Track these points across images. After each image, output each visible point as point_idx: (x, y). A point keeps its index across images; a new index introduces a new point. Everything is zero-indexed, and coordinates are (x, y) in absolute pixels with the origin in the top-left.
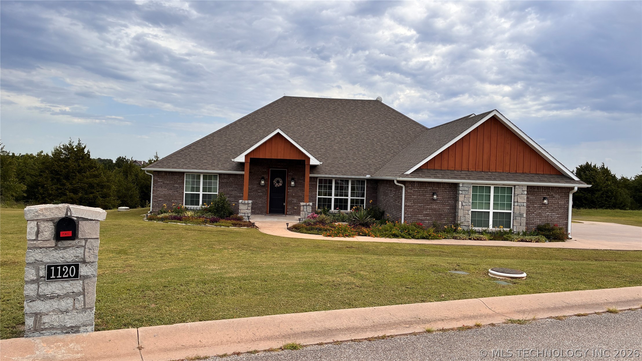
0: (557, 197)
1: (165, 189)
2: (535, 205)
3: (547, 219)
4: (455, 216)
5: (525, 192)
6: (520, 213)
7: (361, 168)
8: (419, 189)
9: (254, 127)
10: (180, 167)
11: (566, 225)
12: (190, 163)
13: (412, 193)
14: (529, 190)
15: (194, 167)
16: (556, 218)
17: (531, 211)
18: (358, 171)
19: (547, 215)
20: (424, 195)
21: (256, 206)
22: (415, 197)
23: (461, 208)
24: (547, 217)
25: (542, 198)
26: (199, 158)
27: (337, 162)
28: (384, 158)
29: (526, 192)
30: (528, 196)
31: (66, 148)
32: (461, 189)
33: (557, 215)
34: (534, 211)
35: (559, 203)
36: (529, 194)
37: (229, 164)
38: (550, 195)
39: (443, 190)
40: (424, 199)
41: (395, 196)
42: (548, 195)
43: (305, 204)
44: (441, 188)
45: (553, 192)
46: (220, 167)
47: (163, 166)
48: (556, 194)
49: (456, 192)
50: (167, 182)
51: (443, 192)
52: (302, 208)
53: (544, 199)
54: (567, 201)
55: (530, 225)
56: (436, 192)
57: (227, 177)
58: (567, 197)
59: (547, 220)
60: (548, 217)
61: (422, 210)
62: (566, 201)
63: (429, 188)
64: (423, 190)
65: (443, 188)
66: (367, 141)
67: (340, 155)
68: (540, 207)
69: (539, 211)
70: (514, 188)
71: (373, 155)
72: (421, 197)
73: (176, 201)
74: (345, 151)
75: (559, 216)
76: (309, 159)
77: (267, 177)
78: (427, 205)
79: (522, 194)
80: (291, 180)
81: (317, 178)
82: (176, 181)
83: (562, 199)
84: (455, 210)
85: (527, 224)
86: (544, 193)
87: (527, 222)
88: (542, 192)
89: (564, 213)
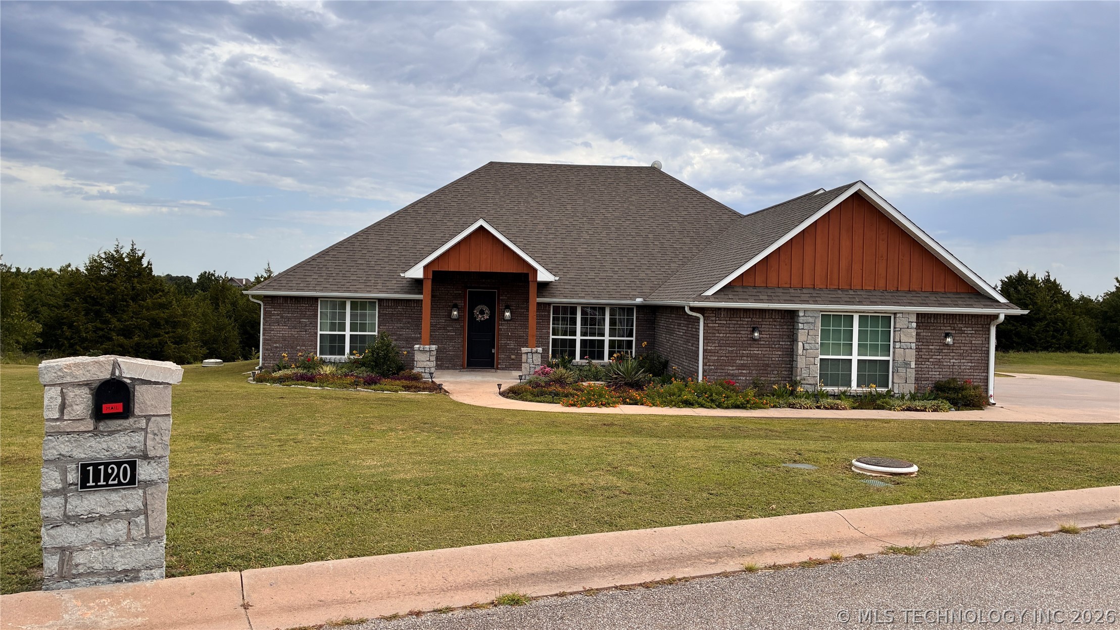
0: (969, 332)
1: (285, 327)
2: (931, 347)
3: (951, 370)
4: (792, 368)
5: (912, 324)
6: (905, 360)
7: (627, 285)
8: (728, 322)
9: (438, 217)
10: (310, 288)
11: (986, 381)
12: (328, 280)
13: (716, 328)
14: (920, 321)
15: (335, 287)
16: (968, 369)
17: (923, 357)
18: (622, 291)
19: (952, 364)
20: (737, 332)
21: (444, 355)
22: (721, 335)
23: (801, 354)
24: (951, 367)
25: (943, 335)
26: (344, 272)
27: (584, 277)
28: (666, 268)
29: (914, 325)
30: (919, 331)
31: (110, 258)
32: (801, 320)
33: (970, 364)
34: (928, 357)
35: (973, 342)
36: (921, 328)
37: (395, 282)
38: (957, 329)
39: (771, 323)
40: (738, 339)
41: (686, 334)
42: (952, 328)
43: (529, 350)
44: (766, 319)
45: (962, 323)
46: (381, 287)
47: (281, 288)
48: (967, 328)
49: (794, 326)
50: (289, 315)
51: (771, 326)
52: (524, 357)
53: (947, 335)
54: (987, 339)
55: (923, 382)
56: (758, 326)
57: (393, 305)
58: (987, 333)
59: (951, 373)
60: (954, 367)
61: (734, 358)
62: (984, 339)
63: (746, 320)
64: (736, 322)
65: (769, 319)
66: (636, 239)
67: (589, 264)
68: (940, 351)
69: (938, 357)
70: (895, 318)
71: (647, 263)
72: (733, 335)
73: (304, 348)
74: (598, 257)
75: (973, 364)
76: (535, 271)
77: (463, 304)
78: (742, 349)
79: (908, 328)
80: (505, 309)
81: (549, 304)
82: (304, 313)
83: (978, 336)
84: (792, 357)
85: (916, 379)
86: (945, 325)
87: (917, 376)
88: (943, 325)
89: (982, 360)
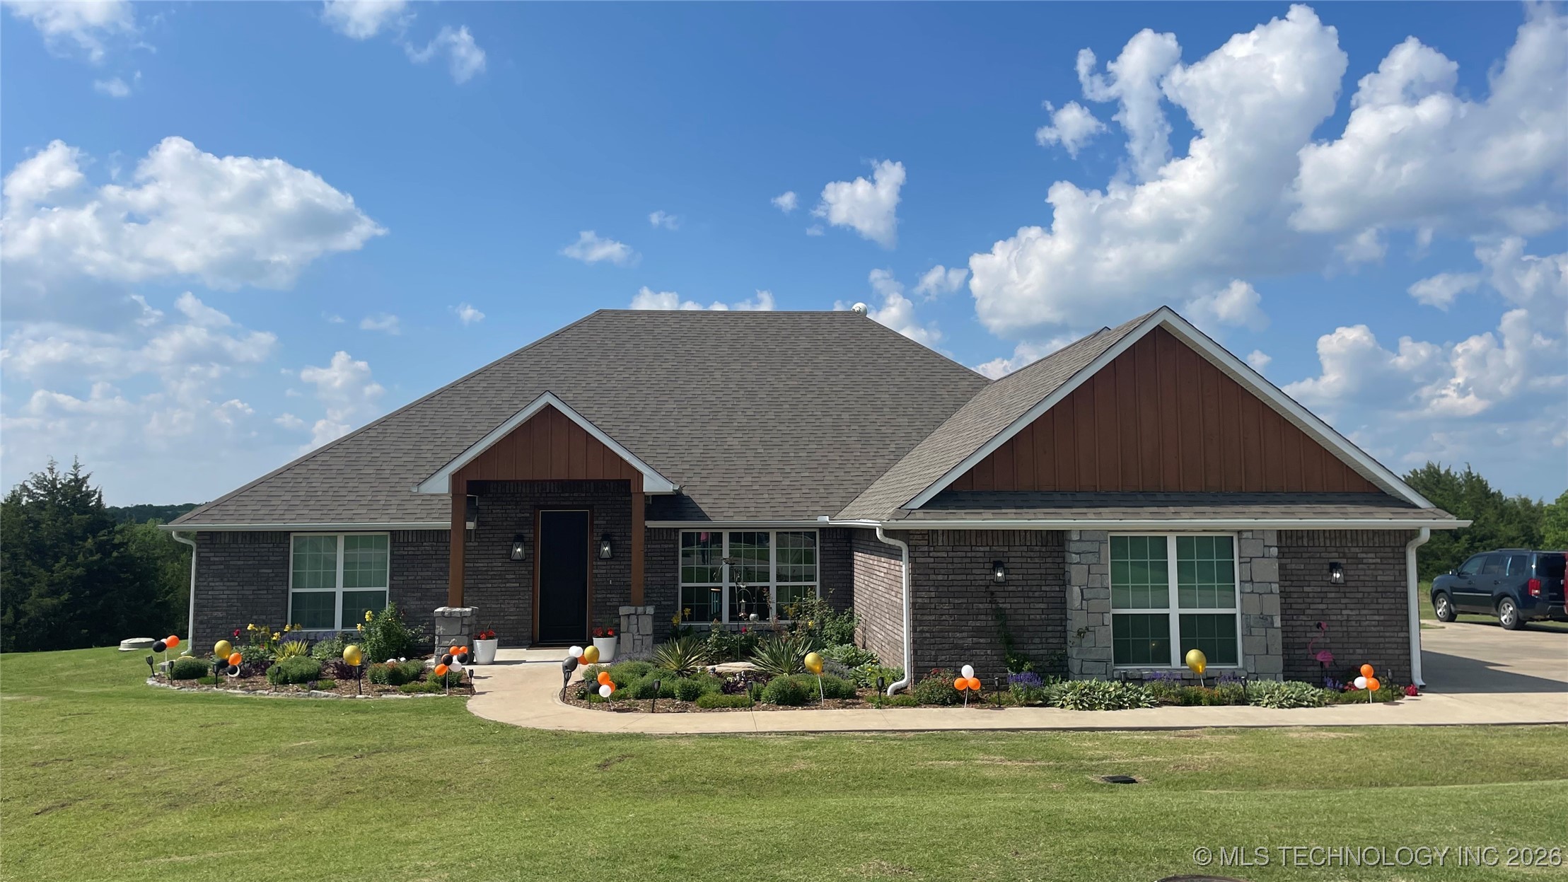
0: (1370, 561)
1: (232, 584)
2: (1306, 589)
3: (1345, 629)
4: (1065, 632)
5: (1271, 549)
6: (1262, 614)
7: (805, 496)
8: (951, 554)
10: (274, 517)
11: (1406, 646)
12: (306, 503)
13: (931, 566)
14: (1284, 544)
15: (316, 514)
16: (1374, 626)
17: (1294, 606)
18: (795, 505)
19: (1345, 618)
20: (967, 571)
21: (501, 622)
22: (940, 577)
23: (1079, 607)
24: (1344, 623)
25: (1328, 567)
26: (336, 489)
28: (868, 465)
29: (1274, 551)
30: (1284, 561)
31: (40, 483)
32: (1073, 547)
33: (1377, 618)
34: (1303, 606)
35: (1379, 578)
36: (1286, 555)
37: (420, 502)
38: (1349, 555)
39: (1024, 554)
40: (969, 583)
41: (888, 576)
42: (1341, 555)
43: (632, 610)
44: (1016, 548)
45: (1357, 546)
46: (395, 511)
47: (225, 517)
48: (1366, 553)
49: (1064, 558)
50: (239, 563)
51: (1024, 560)
52: (624, 622)
53: (1334, 567)
54: (1403, 573)
55: (1297, 652)
56: (1003, 560)
57: (414, 541)
58: (1402, 561)
59: (1345, 634)
60: (1350, 623)
61: (963, 617)
62: (1397, 573)
63: (982, 549)
64: (964, 554)
65: (1022, 548)
68: (1322, 595)
69: (1321, 606)
70: (1239, 540)
72: (959, 577)
75: (1382, 618)
76: (640, 475)
77: (532, 535)
78: (977, 600)
79: (1263, 557)
80: (602, 540)
81: (677, 530)
83: (1387, 567)
84: (1064, 611)
85: (1286, 646)
86: (1329, 549)
87: (1287, 640)
88: (1323, 549)
89: (1397, 609)
